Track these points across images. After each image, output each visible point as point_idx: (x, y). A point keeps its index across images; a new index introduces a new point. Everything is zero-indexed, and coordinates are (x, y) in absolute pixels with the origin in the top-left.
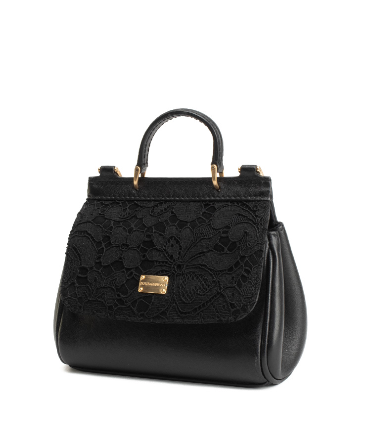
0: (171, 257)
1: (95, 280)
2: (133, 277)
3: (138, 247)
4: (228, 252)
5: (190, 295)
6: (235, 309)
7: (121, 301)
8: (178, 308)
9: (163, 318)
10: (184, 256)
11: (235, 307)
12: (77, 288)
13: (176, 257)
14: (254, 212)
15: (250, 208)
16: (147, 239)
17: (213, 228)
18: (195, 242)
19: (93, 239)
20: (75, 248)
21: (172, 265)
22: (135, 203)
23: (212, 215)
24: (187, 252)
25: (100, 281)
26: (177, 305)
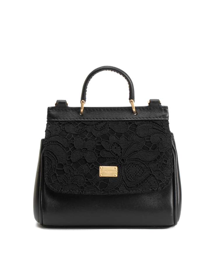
0: (117, 155)
1: (70, 171)
2: (94, 168)
3: (94, 150)
4: (152, 150)
5: (133, 177)
6: (161, 183)
7: (89, 183)
8: (126, 185)
9: (117, 192)
10: (125, 154)
11: (162, 182)
12: (58, 176)
13: (119, 154)
14: (162, 126)
15: (158, 124)
16: (98, 145)
17: (139, 137)
18: (130, 146)
19: (63, 146)
20: (52, 152)
21: (118, 160)
22: (82, 123)
23: (136, 129)
24: (126, 151)
25: (73, 171)
26: (125, 183)
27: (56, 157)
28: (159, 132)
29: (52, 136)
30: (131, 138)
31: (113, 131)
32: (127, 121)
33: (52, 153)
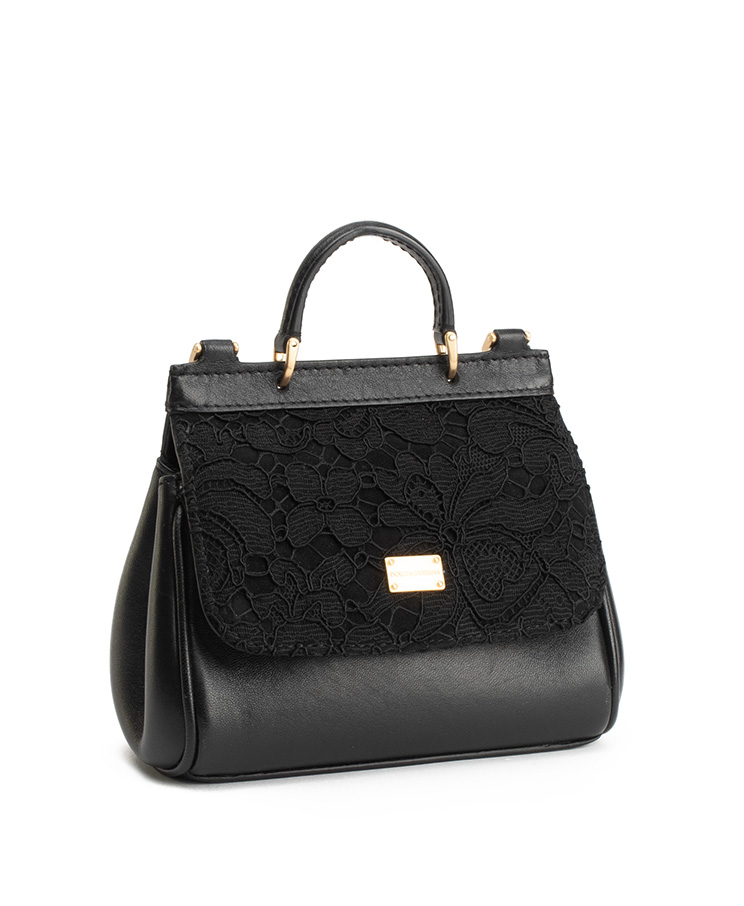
0: (430, 516)
1: (291, 579)
2: (369, 564)
3: (354, 502)
4: (533, 496)
5: (493, 586)
6: (580, 601)
7: (358, 616)
8: (476, 614)
9: (446, 638)
10: (453, 512)
11: (580, 597)
12: (253, 599)
13: (437, 514)
15: (529, 410)
16: (366, 486)
17: (486, 453)
18: (464, 484)
19: (253, 495)
20: (219, 517)
21: (437, 532)
22: (292, 416)
23: (465, 428)
24: (455, 503)
25: (302, 580)
26: (473, 609)
27: (237, 534)
28: (540, 434)
29: (209, 465)
30: (463, 459)
31: (400, 437)
32: (430, 403)
33: (221, 519)
